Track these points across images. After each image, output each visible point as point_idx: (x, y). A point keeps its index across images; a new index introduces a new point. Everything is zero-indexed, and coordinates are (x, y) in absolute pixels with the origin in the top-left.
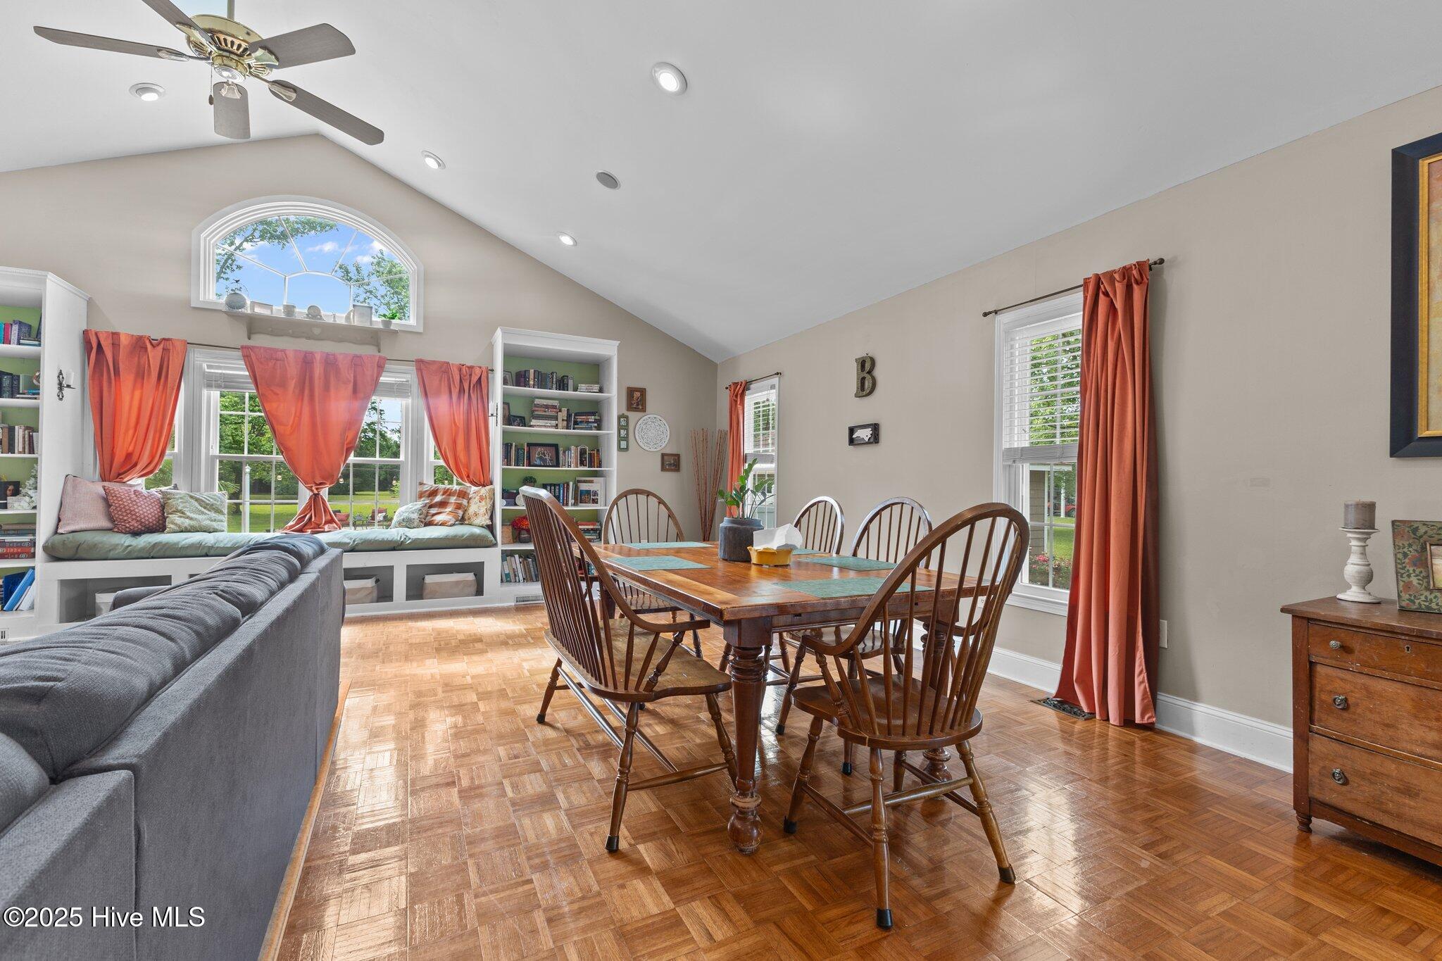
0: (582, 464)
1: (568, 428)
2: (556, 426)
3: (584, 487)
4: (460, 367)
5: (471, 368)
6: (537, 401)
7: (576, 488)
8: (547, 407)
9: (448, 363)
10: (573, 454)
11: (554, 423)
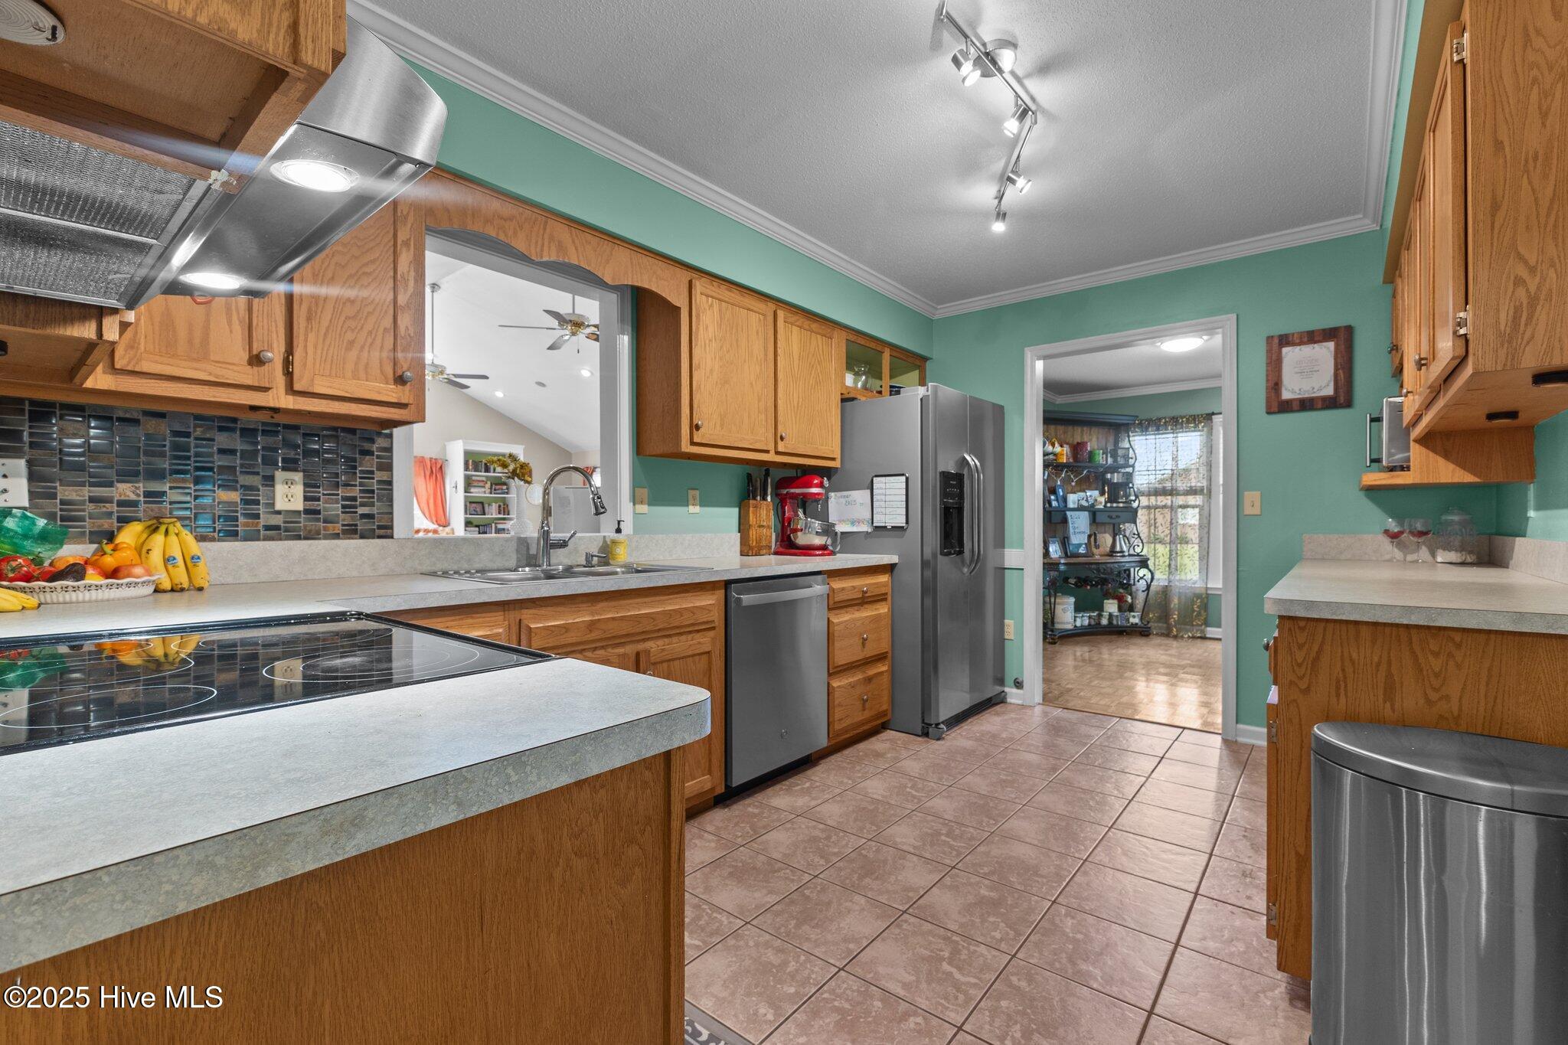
0: (499, 513)
1: (491, 493)
2: (485, 492)
3: (500, 526)
4: (431, 459)
5: (436, 459)
6: (474, 478)
7: (496, 527)
8: (479, 481)
9: (423, 457)
10: (495, 507)
11: (483, 490)
